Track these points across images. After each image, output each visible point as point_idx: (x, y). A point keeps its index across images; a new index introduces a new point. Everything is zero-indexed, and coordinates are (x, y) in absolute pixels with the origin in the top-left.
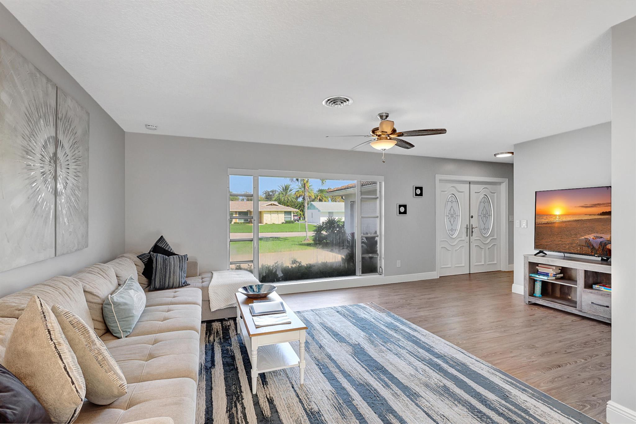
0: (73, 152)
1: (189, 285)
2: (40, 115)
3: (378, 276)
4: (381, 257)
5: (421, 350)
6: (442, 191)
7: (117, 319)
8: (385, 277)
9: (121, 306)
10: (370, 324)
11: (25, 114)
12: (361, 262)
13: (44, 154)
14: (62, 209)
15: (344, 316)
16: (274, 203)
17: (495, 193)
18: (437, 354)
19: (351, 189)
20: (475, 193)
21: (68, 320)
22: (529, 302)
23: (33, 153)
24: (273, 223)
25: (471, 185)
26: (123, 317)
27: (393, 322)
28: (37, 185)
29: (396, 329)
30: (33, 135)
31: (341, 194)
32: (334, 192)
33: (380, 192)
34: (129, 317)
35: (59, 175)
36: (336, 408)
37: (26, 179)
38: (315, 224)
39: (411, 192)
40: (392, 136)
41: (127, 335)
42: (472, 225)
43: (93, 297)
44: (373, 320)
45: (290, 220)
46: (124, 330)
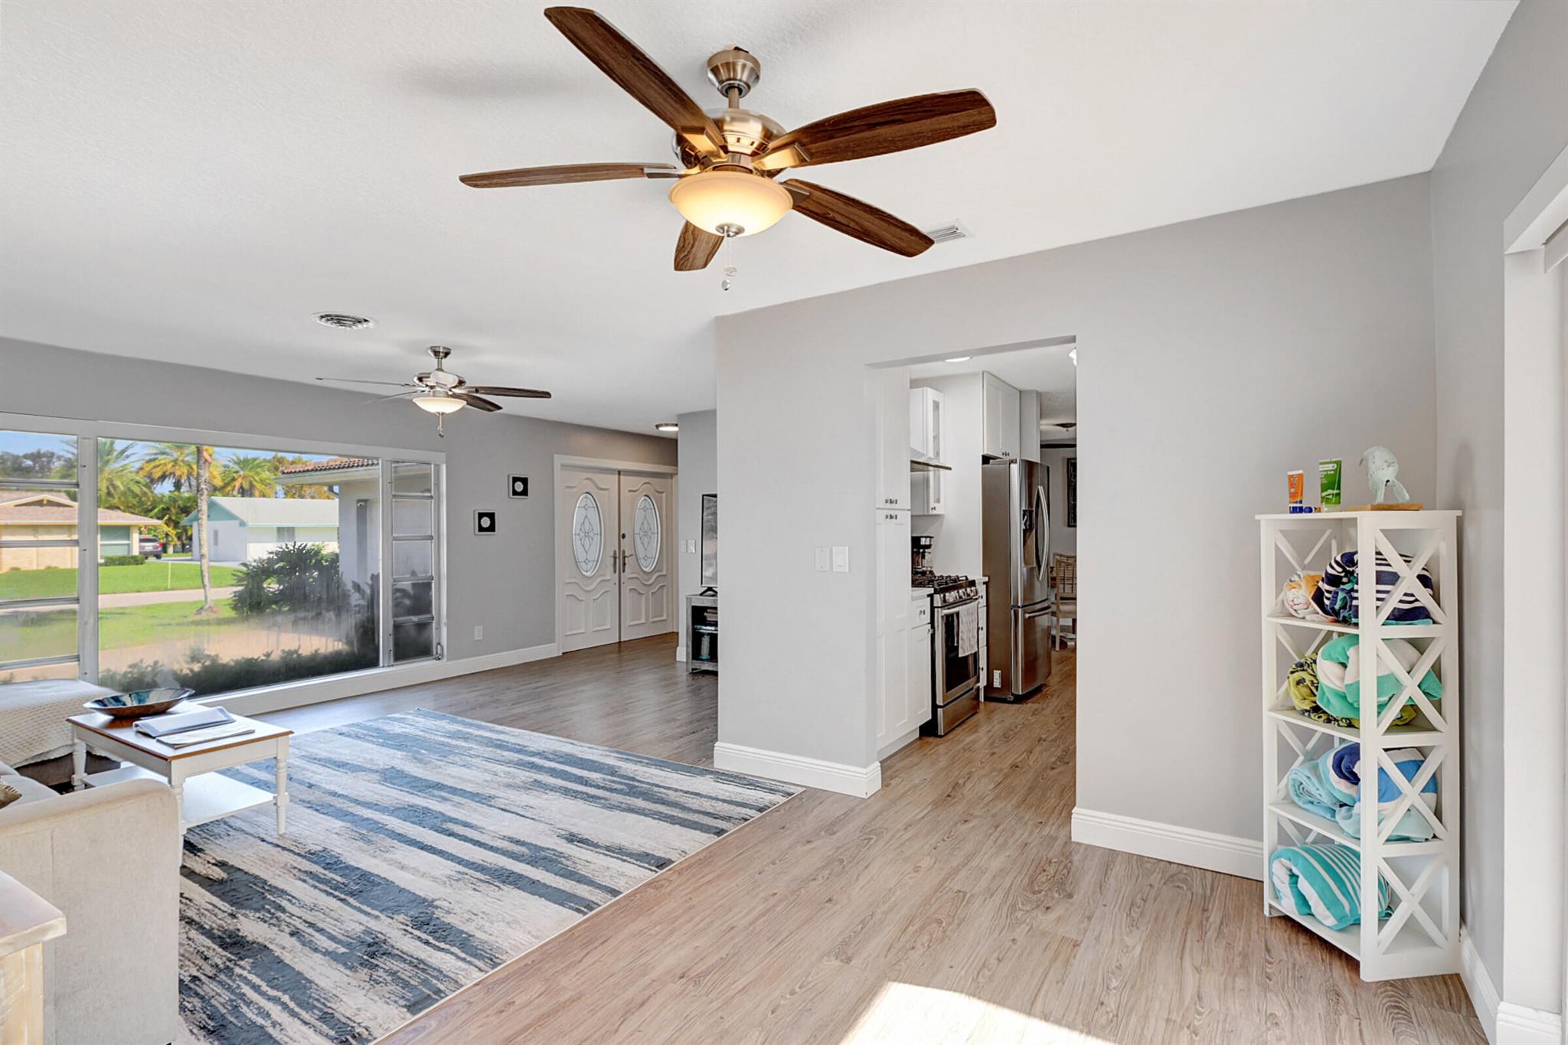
3: (435, 661)
4: (439, 623)
5: (505, 753)
6: (568, 487)
8: (449, 663)
10: (415, 739)
12: (391, 637)
15: (357, 737)
16: (51, 499)
17: (662, 493)
18: (531, 752)
19: (359, 468)
20: (630, 491)
22: (693, 669)
25: (622, 477)
27: (460, 729)
29: (466, 737)
31: (327, 481)
32: (306, 474)
33: (438, 485)
38: (235, 565)
39: (505, 487)
40: (457, 391)
42: (624, 552)
44: (421, 733)
45: (125, 554)
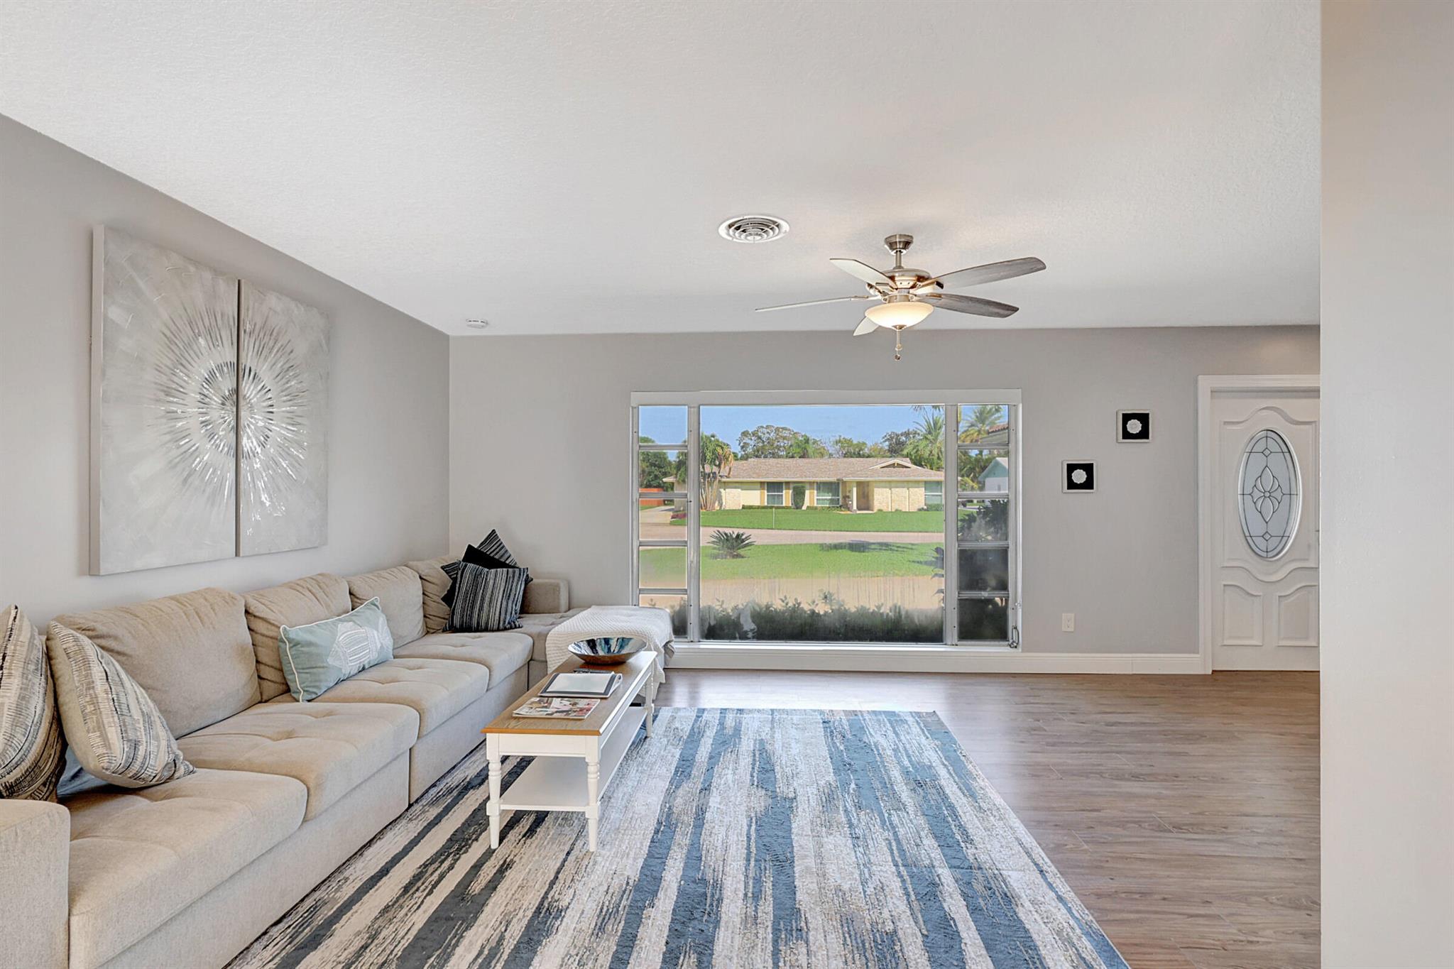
0: (284, 384)
1: (519, 627)
2: (197, 331)
3: (1008, 649)
4: (1015, 602)
5: (928, 842)
6: (1222, 424)
7: (296, 668)
8: (1023, 655)
9: (302, 647)
11: (162, 336)
12: (955, 611)
13: (208, 392)
14: (256, 480)
15: (830, 732)
16: (900, 462)
18: (963, 858)
21: (64, 646)
23: (181, 392)
24: (897, 510)
26: (305, 666)
28: (192, 443)
29: (922, 783)
30: (182, 364)
34: (316, 667)
35: (248, 424)
36: (601, 911)
37: (165, 434)
41: (309, 697)
43: (270, 626)
44: (888, 753)
45: (939, 503)
46: (306, 689)
